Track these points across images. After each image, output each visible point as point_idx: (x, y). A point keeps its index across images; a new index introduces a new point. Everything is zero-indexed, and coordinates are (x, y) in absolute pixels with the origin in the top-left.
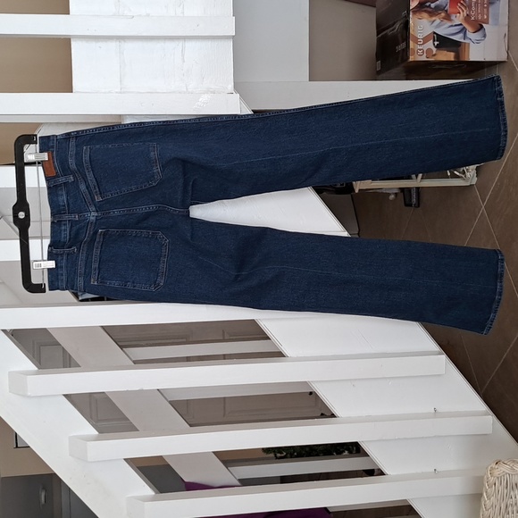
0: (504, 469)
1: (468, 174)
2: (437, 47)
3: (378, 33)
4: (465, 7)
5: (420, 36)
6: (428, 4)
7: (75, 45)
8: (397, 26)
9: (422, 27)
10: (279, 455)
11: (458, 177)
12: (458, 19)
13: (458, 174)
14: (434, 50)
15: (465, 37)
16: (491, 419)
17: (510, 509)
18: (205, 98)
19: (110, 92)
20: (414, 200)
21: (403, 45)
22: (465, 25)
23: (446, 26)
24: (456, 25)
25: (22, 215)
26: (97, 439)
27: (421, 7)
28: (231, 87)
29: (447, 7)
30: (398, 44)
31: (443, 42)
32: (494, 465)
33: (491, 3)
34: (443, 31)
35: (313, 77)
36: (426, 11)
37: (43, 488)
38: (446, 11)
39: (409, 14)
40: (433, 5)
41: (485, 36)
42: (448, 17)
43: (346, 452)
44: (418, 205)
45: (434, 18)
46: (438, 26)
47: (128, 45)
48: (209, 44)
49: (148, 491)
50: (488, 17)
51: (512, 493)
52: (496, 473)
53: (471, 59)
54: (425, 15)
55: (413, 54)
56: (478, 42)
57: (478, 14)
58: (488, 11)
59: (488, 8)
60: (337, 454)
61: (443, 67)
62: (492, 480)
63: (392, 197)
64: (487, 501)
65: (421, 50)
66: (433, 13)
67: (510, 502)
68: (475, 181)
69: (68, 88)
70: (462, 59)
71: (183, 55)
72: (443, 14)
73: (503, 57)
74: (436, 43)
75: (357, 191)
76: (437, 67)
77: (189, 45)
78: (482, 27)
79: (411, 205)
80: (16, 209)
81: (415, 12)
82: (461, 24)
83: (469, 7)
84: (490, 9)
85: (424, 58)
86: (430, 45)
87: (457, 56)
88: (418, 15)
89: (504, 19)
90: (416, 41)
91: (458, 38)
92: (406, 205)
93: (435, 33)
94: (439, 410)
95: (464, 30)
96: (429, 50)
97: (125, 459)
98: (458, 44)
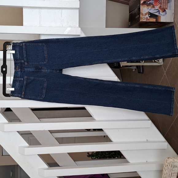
0: (171, 160)
1: (160, 61)
2: (150, 17)
3: (130, 13)
4: (159, 3)
5: (144, 13)
6: (147, 2)
7: (24, 10)
8: (136, 10)
9: (144, 10)
10: (93, 158)
11: (156, 62)
12: (157, 7)
13: (156, 61)
14: (149, 18)
15: (159, 14)
16: (166, 144)
17: (173, 175)
18: (69, 29)
19: (36, 26)
20: (141, 71)
21: (138, 16)
22: (159, 10)
23: (153, 10)
24: (156, 10)
25: (4, 69)
26: (28, 147)
27: (144, 3)
28: (78, 25)
29: (153, 3)
30: (136, 16)
31: (152, 15)
32: (167, 159)
33: (168, 2)
34: (152, 12)
35: (107, 26)
36: (146, 5)
37: (12, 171)
38: (153, 5)
39: (140, 5)
40: (148, 3)
41: (166, 13)
42: (153, 7)
43: (116, 157)
44: (143, 73)
45: (149, 7)
46: (150, 10)
47: (43, 10)
48: (70, 11)
49: (46, 166)
50: (167, 7)
51: (173, 169)
52: (168, 162)
53: (161, 21)
54: (146, 6)
55: (141, 19)
56: (164, 15)
57: (164, 6)
58: (167, 5)
59: (167, 4)
60: (113, 158)
61: (152, 24)
62: (166, 164)
63: (134, 70)
64: (165, 172)
65: (144, 18)
66: (148, 5)
67: (173, 172)
68: (162, 64)
69: (22, 24)
70: (158, 21)
71: (61, 14)
72: (152, 6)
73: (172, 21)
74: (149, 15)
75: (121, 66)
76: (150, 24)
77: (64, 11)
78: (165, 10)
79: (140, 73)
80: (2, 67)
81: (142, 5)
82: (158, 9)
83: (161, 3)
84: (168, 4)
85: (145, 20)
86: (147, 16)
87: (157, 20)
88: (143, 6)
89: (173, 8)
90: (142, 14)
91: (157, 14)
92: (139, 73)
93: (149, 12)
94: (148, 140)
95: (159, 11)
96: (147, 18)
97: (38, 155)
98: (157, 16)
